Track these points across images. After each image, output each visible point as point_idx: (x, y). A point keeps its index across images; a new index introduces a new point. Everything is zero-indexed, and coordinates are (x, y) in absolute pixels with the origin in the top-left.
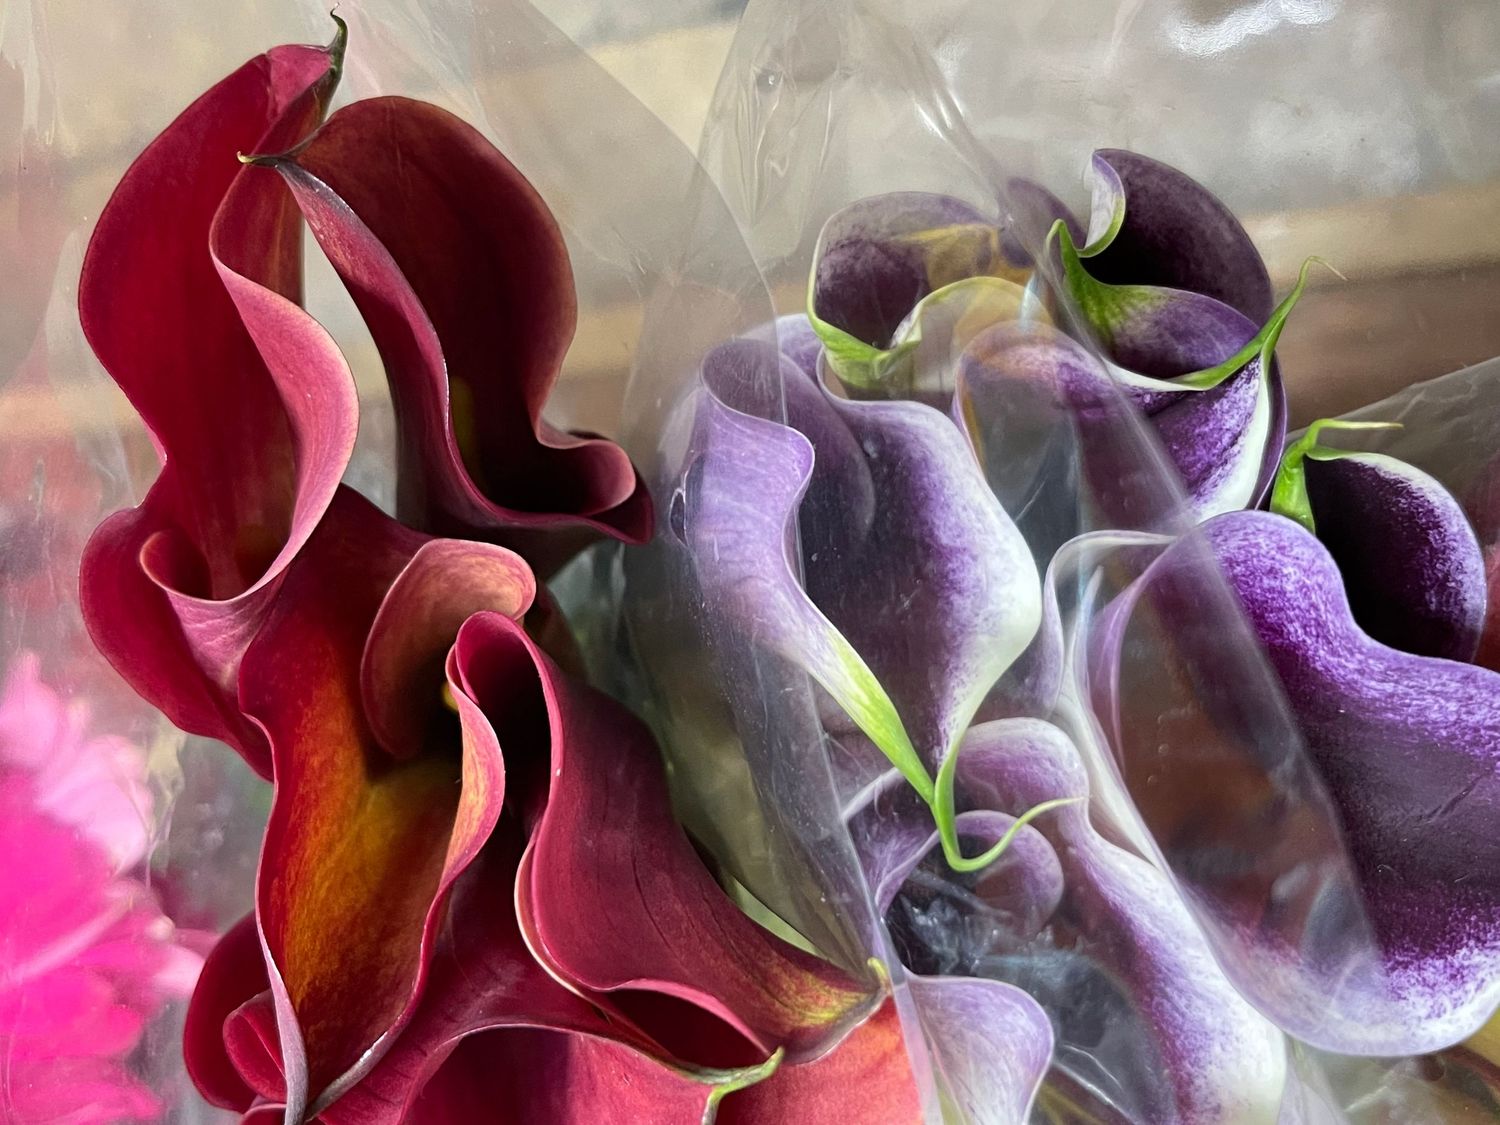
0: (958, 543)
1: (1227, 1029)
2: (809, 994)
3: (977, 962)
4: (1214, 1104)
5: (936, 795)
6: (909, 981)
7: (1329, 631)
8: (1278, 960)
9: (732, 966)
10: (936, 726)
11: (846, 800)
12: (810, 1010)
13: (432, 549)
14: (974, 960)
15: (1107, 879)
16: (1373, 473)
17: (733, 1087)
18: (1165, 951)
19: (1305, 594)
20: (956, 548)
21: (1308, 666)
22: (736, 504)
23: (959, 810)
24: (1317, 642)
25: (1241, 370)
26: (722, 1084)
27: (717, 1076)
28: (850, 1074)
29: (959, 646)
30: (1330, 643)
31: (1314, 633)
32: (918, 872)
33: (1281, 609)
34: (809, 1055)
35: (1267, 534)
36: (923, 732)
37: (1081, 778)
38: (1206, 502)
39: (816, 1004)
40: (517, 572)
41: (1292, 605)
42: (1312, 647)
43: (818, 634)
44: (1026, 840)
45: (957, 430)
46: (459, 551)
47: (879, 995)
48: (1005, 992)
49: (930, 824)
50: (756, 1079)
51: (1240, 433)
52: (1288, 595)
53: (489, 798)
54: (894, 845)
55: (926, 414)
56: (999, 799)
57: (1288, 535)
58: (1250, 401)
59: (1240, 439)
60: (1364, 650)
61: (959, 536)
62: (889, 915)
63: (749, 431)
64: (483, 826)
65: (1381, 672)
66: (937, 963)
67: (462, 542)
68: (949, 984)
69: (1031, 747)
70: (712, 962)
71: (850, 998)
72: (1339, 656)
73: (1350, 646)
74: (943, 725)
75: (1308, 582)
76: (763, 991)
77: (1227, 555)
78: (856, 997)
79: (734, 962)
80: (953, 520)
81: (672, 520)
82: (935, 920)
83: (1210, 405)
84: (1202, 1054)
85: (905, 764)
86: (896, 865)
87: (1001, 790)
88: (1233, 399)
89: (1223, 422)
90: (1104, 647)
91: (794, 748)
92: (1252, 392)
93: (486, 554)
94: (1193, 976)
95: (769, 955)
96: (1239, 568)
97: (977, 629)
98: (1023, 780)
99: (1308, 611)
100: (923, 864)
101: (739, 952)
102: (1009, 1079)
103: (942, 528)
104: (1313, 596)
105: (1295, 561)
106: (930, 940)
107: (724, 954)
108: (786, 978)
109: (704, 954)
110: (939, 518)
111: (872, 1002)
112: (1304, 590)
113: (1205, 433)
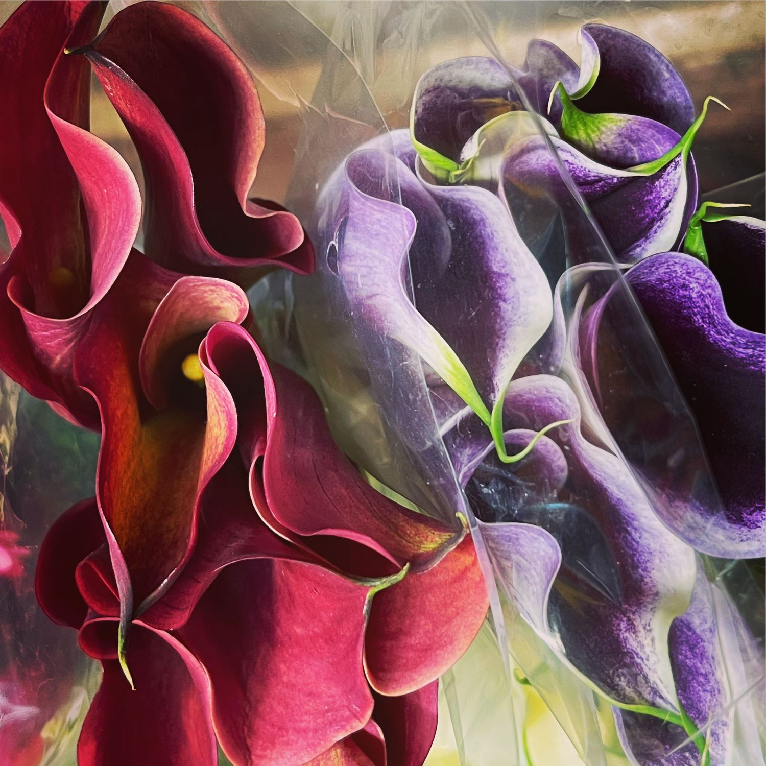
0: (503, 271)
1: (662, 550)
2: (422, 535)
3: (516, 512)
4: (655, 592)
5: (493, 421)
6: (479, 525)
7: (715, 321)
8: (688, 508)
9: (376, 522)
10: (492, 381)
11: (441, 425)
12: (423, 544)
13: (183, 282)
14: (514, 511)
15: (592, 466)
16: (743, 226)
17: (381, 587)
18: (626, 506)
19: (702, 299)
20: (501, 274)
21: (706, 340)
22: (368, 250)
23: (505, 429)
24: (709, 327)
25: (671, 162)
26: (375, 586)
27: (372, 581)
28: (447, 580)
29: (504, 334)
30: (716, 327)
31: (708, 321)
32: (483, 464)
33: (690, 308)
34: (424, 568)
35: (680, 265)
36: (484, 386)
37: (576, 409)
38: (650, 242)
39: (427, 540)
40: (236, 295)
41: (695, 305)
42: (707, 330)
43: (422, 329)
44: (545, 445)
45: (501, 203)
46: (199, 283)
47: (463, 532)
48: (533, 530)
49: (490, 438)
50: (394, 582)
51: (670, 200)
52: (693, 300)
53: (228, 431)
54: (468, 451)
55: (482, 194)
56: (527, 421)
57: (692, 266)
58: (676, 181)
59: (670, 204)
60: (734, 331)
61: (503, 267)
62: (467, 489)
63: (376, 208)
64: (226, 447)
65: (744, 343)
66: (494, 514)
67: (202, 278)
68: (501, 526)
69: (547, 392)
70: (365, 520)
71: (446, 536)
72: (721, 335)
73: (726, 329)
74: (496, 381)
75: (704, 293)
76: (396, 535)
77: (658, 277)
78: (449, 535)
79: (378, 520)
80: (500, 257)
81: (328, 260)
82: (493, 490)
83: (653, 183)
84: (648, 565)
85: (475, 404)
86: (470, 462)
87: (528, 416)
88: (666, 180)
89: (661, 193)
90: (589, 332)
91: (411, 397)
92: (677, 176)
93: (216, 285)
94: (643, 520)
95: (399, 516)
96: (666, 284)
97: (515, 323)
98: (543, 411)
99: (704, 309)
100: (486, 459)
101: (380, 515)
102: (537, 580)
103: (493, 262)
104: (707, 301)
105: (696, 281)
106: (491, 501)
107: (372, 516)
108: (408, 527)
109: (360, 516)
110: (492, 255)
111: (459, 537)
112: (702, 297)
113: (651, 200)
